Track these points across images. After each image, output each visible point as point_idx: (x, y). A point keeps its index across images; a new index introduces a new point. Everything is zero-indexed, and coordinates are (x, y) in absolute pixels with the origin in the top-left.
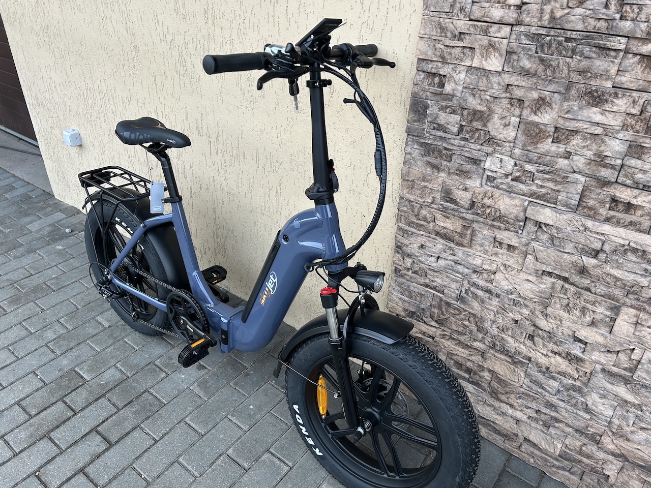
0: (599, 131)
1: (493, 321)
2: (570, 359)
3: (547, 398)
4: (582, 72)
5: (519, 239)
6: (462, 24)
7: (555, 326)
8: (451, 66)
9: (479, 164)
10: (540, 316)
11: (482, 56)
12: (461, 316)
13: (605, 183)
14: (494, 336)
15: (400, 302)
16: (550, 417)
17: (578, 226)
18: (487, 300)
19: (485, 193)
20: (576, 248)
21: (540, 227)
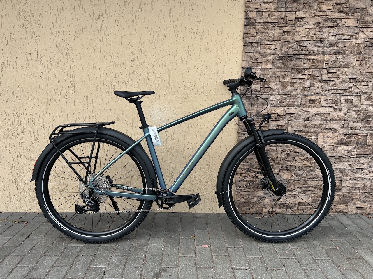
0: (302, 81)
1: (281, 158)
2: (308, 160)
3: (304, 180)
4: (294, 66)
5: (285, 121)
6: (257, 55)
8: (255, 69)
9: (268, 100)
11: (265, 64)
13: (306, 96)
15: (242, 167)
16: (305, 187)
17: (302, 111)
19: (272, 109)
20: (302, 119)
21: (290, 116)
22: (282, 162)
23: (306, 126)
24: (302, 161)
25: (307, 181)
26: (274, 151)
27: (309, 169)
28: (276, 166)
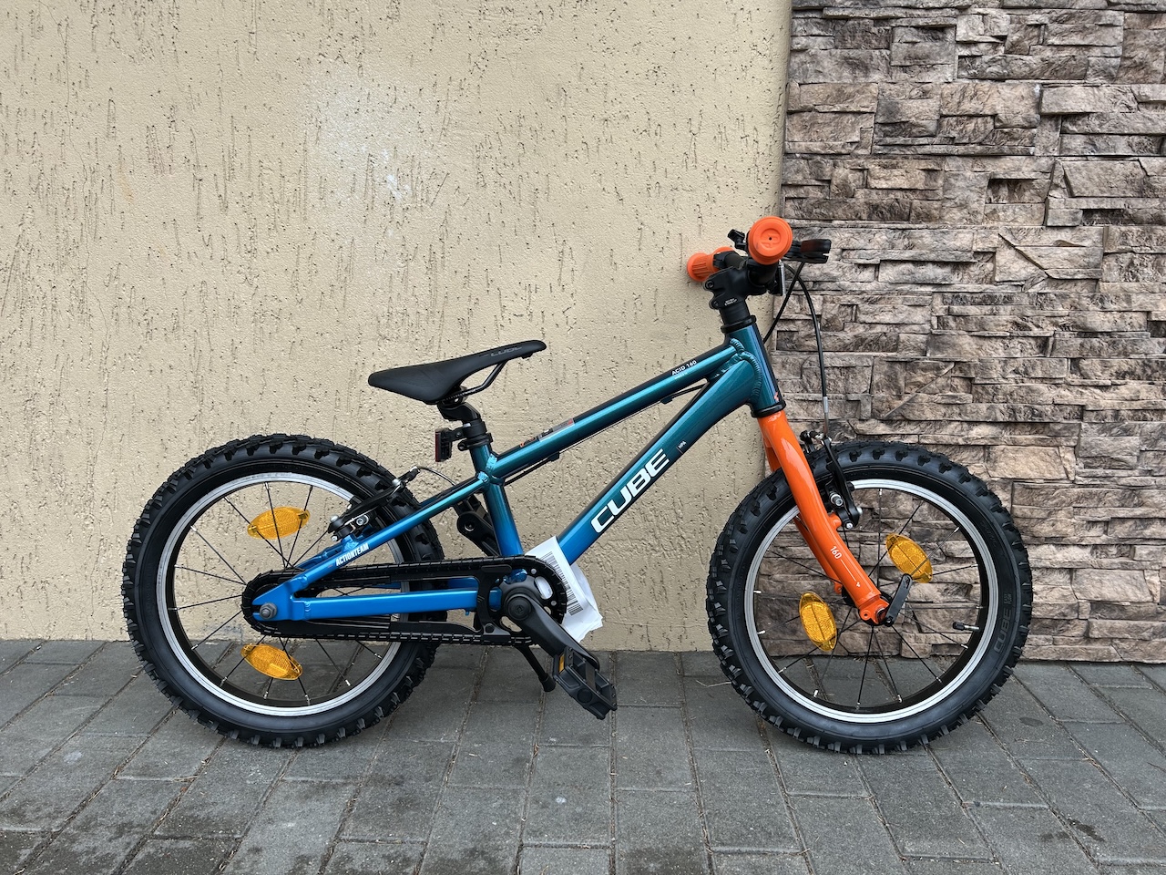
1: (1005, 362)
2: (1149, 373)
3: (1123, 481)
5: (1035, 161)
7: (1117, 315)
10: (1092, 307)
12: (939, 380)
14: (1011, 394)
16: (1131, 523)
17: (1129, 103)
18: (991, 317)
19: (964, 91)
20: (1130, 145)
21: (1064, 132)
22: (1010, 385)
23: (1145, 188)
24: (1118, 382)
25: (1143, 487)
26: (972, 327)
27: (1152, 425)
28: (980, 405)
